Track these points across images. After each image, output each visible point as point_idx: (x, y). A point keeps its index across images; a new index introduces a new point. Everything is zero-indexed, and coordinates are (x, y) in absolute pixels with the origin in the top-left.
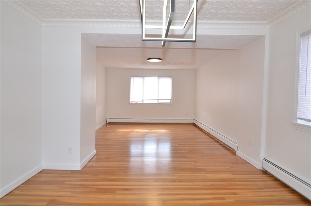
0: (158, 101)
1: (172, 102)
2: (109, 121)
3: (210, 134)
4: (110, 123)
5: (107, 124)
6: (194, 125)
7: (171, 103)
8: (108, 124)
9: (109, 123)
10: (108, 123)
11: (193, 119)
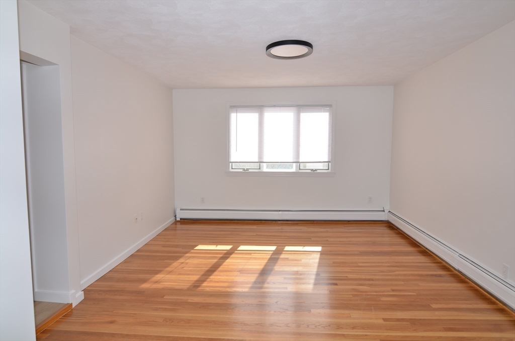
0: (296, 166)
1: (331, 170)
2: (181, 215)
3: (460, 272)
4: (185, 221)
5: (176, 222)
6: (390, 226)
7: (329, 171)
8: (178, 221)
9: (181, 219)
10: (178, 219)
11: (386, 211)
